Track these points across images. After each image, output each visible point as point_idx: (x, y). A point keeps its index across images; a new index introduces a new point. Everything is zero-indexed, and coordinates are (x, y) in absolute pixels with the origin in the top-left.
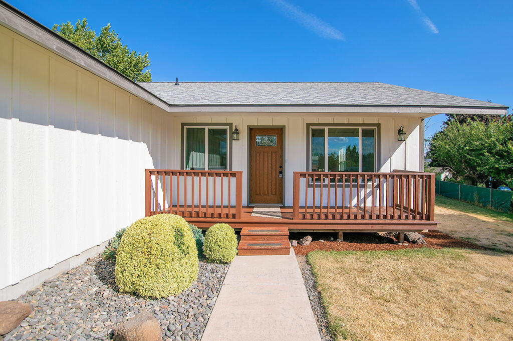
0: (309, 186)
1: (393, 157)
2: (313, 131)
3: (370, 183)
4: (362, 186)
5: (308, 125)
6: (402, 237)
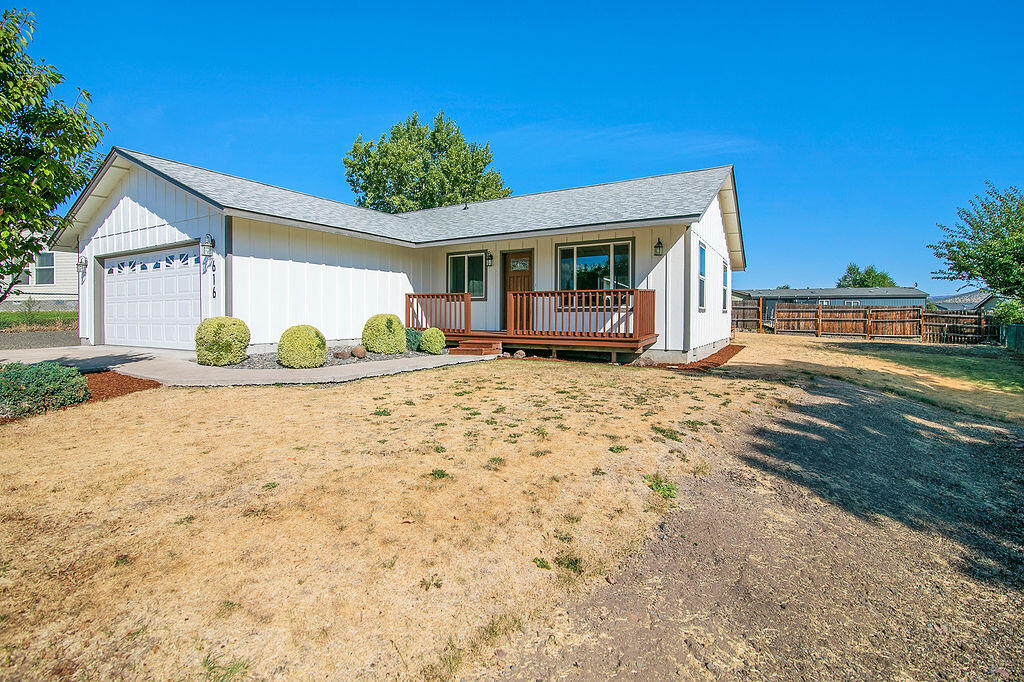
0: (560, 311)
1: (651, 275)
2: (563, 251)
3: (623, 307)
4: (615, 310)
5: (557, 245)
6: (614, 357)
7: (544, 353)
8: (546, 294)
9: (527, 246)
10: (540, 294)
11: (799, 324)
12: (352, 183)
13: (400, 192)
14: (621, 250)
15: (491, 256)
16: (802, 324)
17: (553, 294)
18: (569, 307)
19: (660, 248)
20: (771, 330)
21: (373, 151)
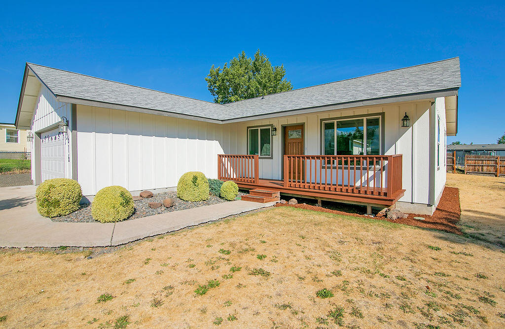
0: (323, 168)
1: (398, 143)
2: (326, 124)
5: (322, 120)
6: (369, 210)
7: (312, 202)
8: (313, 157)
9: (300, 121)
10: (308, 157)
11: (482, 169)
12: (212, 91)
13: (236, 94)
14: (373, 123)
15: (275, 129)
16: (485, 168)
17: (318, 157)
18: (331, 165)
19: (406, 120)
20: (462, 172)
21: (221, 74)
